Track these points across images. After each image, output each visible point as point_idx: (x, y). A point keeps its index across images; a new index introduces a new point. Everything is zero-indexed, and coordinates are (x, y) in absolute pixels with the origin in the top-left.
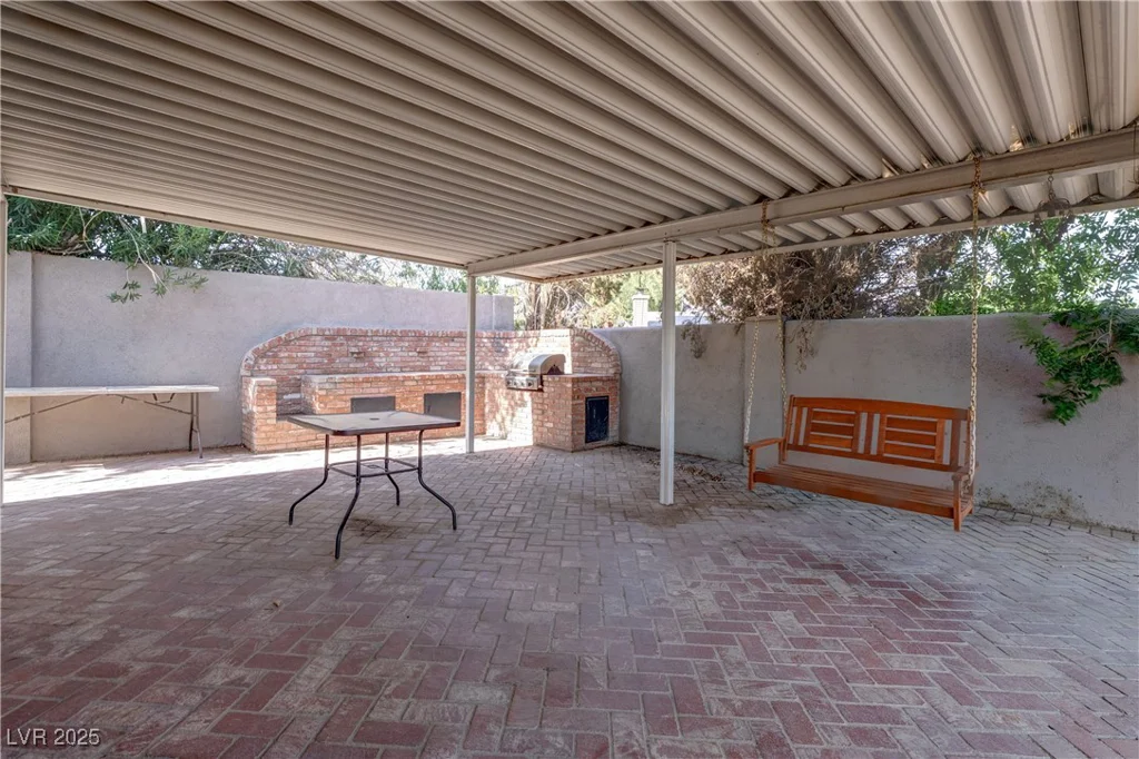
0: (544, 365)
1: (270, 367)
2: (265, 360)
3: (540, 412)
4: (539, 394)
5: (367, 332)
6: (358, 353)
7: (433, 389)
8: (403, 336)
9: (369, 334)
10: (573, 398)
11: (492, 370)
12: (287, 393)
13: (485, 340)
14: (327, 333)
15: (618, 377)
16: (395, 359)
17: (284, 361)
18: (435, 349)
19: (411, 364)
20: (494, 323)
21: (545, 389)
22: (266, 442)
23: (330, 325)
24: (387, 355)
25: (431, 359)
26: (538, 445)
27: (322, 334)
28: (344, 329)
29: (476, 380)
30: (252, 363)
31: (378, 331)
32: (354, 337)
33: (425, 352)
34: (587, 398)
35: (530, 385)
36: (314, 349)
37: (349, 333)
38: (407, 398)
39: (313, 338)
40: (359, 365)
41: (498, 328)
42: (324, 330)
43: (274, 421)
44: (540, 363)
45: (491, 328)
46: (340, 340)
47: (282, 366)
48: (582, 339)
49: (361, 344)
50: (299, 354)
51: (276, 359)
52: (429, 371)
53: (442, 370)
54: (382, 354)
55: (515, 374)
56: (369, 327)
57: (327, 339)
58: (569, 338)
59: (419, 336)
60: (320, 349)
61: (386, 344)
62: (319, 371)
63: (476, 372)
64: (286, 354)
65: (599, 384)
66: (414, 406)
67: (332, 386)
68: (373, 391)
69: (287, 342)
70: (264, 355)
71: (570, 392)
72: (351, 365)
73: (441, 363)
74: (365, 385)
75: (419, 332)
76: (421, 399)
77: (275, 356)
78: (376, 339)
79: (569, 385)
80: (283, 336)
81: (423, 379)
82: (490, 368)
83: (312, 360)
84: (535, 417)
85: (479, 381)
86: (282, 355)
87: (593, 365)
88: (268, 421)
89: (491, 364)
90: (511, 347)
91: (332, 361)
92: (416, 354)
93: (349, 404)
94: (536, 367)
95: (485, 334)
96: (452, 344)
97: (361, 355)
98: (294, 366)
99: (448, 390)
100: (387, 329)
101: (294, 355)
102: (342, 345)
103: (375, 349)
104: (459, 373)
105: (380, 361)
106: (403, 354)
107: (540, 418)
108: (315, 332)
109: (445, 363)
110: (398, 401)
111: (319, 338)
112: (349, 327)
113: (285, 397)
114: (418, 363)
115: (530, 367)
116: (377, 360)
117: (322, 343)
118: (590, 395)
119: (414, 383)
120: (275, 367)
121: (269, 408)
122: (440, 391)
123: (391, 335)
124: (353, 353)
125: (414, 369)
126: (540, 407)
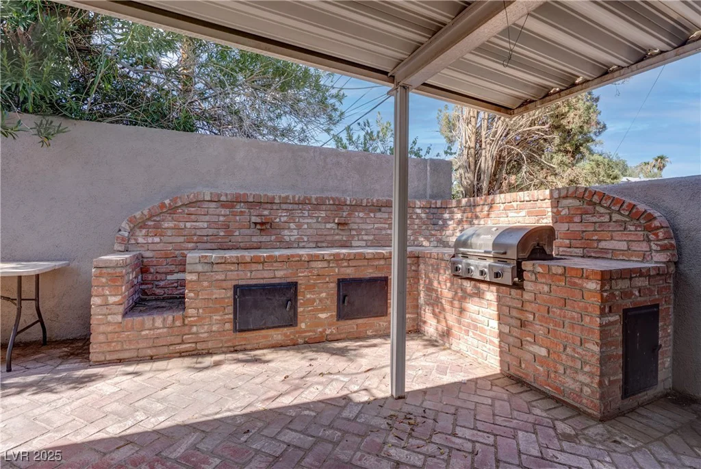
0: (523, 244)
1: (150, 240)
2: (144, 231)
3: (517, 323)
4: (514, 292)
5: (274, 198)
6: (262, 224)
7: (350, 273)
8: (319, 204)
9: (277, 201)
10: (602, 314)
11: (426, 245)
12: (172, 273)
13: (419, 211)
14: (223, 198)
15: (672, 269)
16: (310, 232)
17: (169, 233)
18: (358, 220)
19: (329, 238)
20: (429, 192)
21: (528, 285)
22: (106, 348)
23: (228, 189)
24: (299, 227)
25: (354, 233)
26: (510, 377)
27: (216, 200)
28: (245, 195)
29: (409, 261)
30: (126, 234)
31: (287, 197)
32: (258, 203)
33: (345, 224)
34: (626, 311)
35: (497, 275)
36: (207, 218)
37: (251, 199)
38: (314, 286)
39: (206, 205)
40: (264, 239)
41: (433, 197)
42: (219, 195)
43: (119, 318)
44: (514, 240)
45: (426, 197)
46: (240, 208)
47: (165, 239)
48: (576, 203)
49: (266, 212)
50: (188, 225)
51: (158, 230)
52: (351, 247)
53: (367, 246)
54: (292, 226)
55: (465, 256)
56: (277, 193)
57: (223, 206)
58: (548, 202)
59: (339, 205)
60: (215, 219)
61: (298, 213)
62: (214, 246)
63: (409, 249)
64: (171, 225)
65: (641, 282)
66: (324, 295)
67: (207, 268)
68: (266, 274)
69: (173, 210)
70: (143, 226)
71: (596, 301)
72: (254, 239)
73: (365, 238)
74: (254, 267)
75: (339, 200)
76: (333, 285)
77: (157, 226)
78: (284, 206)
79: (593, 285)
80: (167, 202)
81: (337, 259)
82: (425, 243)
83: (204, 232)
84: (506, 329)
85: (412, 262)
86: (166, 225)
87: (603, 245)
88: (110, 318)
89: (427, 239)
90: (451, 219)
91: (230, 234)
92: (335, 226)
93: (230, 293)
94: (508, 246)
95: (418, 203)
96: (379, 215)
97: (265, 226)
98: (181, 239)
99: (369, 273)
100: (299, 196)
101: (182, 225)
102: (242, 213)
103: (283, 219)
104: (384, 251)
105: (290, 234)
106: (319, 226)
107: (516, 332)
108: (208, 198)
109: (371, 238)
110: (301, 288)
111: (213, 205)
112: (252, 193)
113: (169, 277)
114: (337, 237)
115: (495, 245)
116: (286, 232)
117: (218, 211)
118: (628, 304)
119: (325, 264)
120: (157, 240)
121: (112, 299)
122: (357, 275)
123: (303, 203)
124: (256, 224)
125: (332, 245)
126: (515, 313)
